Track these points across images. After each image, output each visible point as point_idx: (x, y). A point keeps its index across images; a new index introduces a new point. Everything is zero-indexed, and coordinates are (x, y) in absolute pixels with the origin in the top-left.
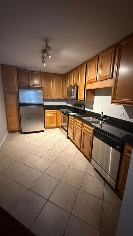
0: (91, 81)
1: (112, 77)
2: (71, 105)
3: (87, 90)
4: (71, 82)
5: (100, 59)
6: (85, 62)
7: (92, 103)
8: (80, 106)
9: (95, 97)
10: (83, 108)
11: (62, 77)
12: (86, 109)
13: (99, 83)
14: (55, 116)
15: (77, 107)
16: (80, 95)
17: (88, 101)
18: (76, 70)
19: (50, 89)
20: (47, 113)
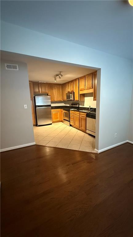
0: (82, 89)
1: (93, 88)
2: (68, 105)
3: (80, 94)
4: (69, 89)
5: (86, 78)
6: (77, 79)
7: (84, 102)
8: (76, 105)
9: (85, 98)
10: (78, 106)
11: (61, 86)
12: (80, 106)
13: (87, 90)
14: (59, 113)
15: (74, 106)
16: (76, 98)
17: (81, 100)
18: (72, 81)
19: (53, 94)
20: (53, 111)
